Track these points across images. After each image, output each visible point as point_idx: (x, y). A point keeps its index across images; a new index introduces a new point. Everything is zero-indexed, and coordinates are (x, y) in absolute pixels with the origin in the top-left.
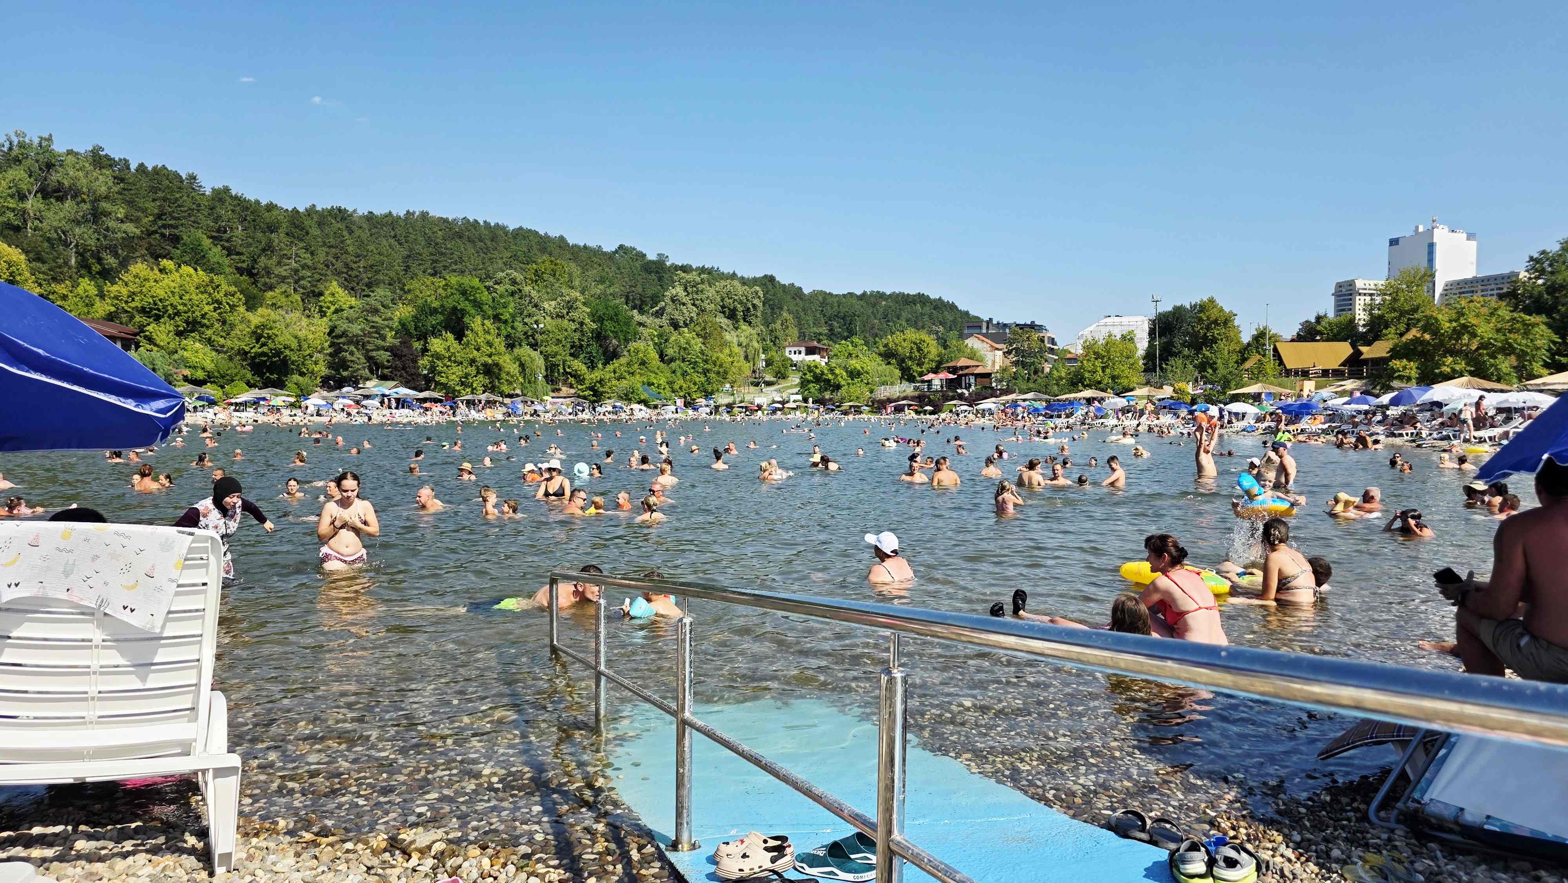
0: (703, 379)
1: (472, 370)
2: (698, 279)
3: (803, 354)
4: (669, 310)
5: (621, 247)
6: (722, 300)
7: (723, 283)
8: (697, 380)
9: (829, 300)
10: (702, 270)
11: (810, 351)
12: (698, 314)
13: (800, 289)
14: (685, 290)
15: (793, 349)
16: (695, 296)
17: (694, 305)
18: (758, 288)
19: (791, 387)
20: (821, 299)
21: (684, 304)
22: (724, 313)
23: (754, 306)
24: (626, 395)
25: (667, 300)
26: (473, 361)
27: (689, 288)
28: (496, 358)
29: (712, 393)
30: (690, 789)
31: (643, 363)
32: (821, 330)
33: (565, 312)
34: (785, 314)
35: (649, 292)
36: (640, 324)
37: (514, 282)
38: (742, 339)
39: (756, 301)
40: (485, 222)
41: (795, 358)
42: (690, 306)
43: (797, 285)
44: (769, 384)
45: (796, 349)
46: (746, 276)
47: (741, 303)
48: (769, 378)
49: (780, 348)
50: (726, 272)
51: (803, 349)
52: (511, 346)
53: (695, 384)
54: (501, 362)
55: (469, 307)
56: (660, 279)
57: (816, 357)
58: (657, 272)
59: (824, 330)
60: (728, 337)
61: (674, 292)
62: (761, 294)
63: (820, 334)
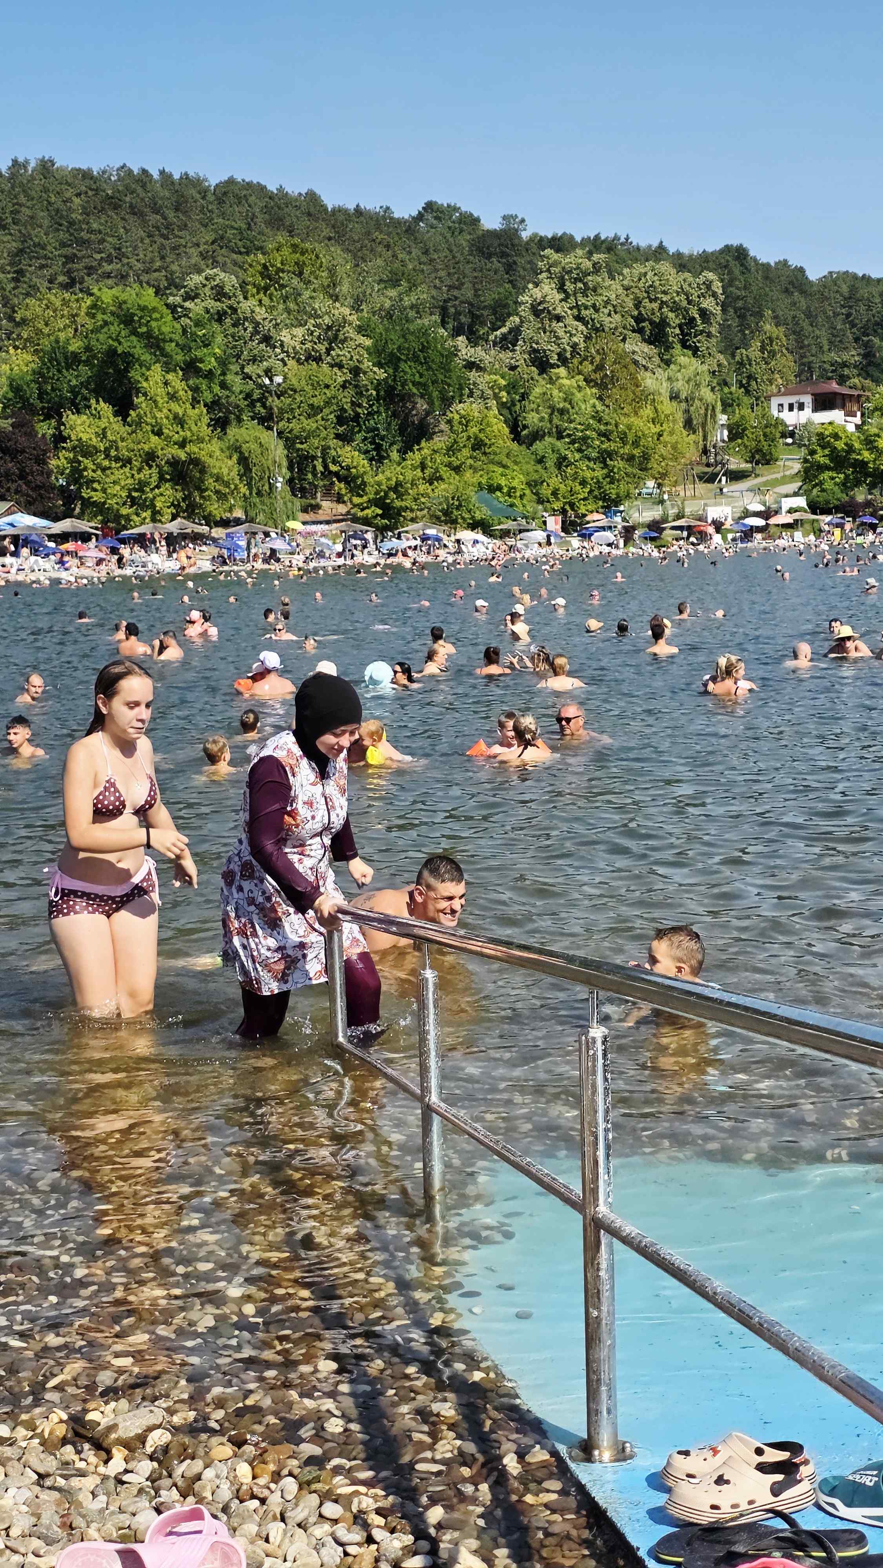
0: (599, 473)
1: (151, 474)
2: (587, 264)
3: (808, 410)
4: (527, 332)
5: (430, 206)
6: (637, 306)
7: (639, 269)
8: (588, 474)
9: (864, 292)
10: (595, 244)
11: (823, 403)
12: (588, 338)
13: (801, 270)
14: (561, 288)
15: (786, 401)
16: (582, 300)
17: (578, 318)
18: (711, 276)
19: (784, 481)
20: (845, 289)
21: (559, 318)
22: (640, 331)
23: (703, 313)
24: (446, 513)
25: (524, 311)
26: (150, 458)
27: (569, 287)
28: (191, 448)
29: (617, 502)
30: (612, 1347)
31: (478, 445)
32: (845, 356)
33: (322, 348)
34: (768, 327)
35: (489, 297)
36: (471, 365)
37: (220, 293)
38: (679, 385)
39: (708, 303)
40: (162, 172)
41: (791, 418)
42: (570, 321)
43: (794, 262)
44: (736, 476)
45: (793, 399)
46: (685, 251)
47: (675, 308)
48: (736, 463)
49: (760, 400)
50: (643, 244)
51: (807, 400)
52: (221, 424)
53: (583, 483)
54: (203, 456)
55: (139, 350)
56: (510, 268)
57: (836, 416)
58: (503, 255)
59: (853, 355)
60: (649, 381)
61: (537, 293)
62: (717, 287)
63: (844, 365)
